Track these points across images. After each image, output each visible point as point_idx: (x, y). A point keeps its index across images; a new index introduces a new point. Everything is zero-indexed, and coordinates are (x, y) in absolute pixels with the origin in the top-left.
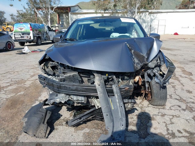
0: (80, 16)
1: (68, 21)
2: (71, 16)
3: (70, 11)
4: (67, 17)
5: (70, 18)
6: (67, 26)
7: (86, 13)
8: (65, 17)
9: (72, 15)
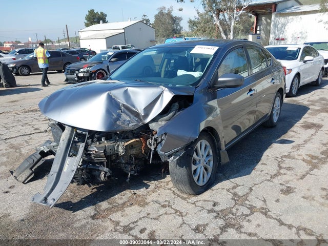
0: (293, 19)
1: (268, 27)
2: (275, 18)
3: (275, 11)
4: (269, 21)
5: (272, 23)
6: (265, 38)
7: (305, 12)
8: (265, 22)
9: (277, 17)
